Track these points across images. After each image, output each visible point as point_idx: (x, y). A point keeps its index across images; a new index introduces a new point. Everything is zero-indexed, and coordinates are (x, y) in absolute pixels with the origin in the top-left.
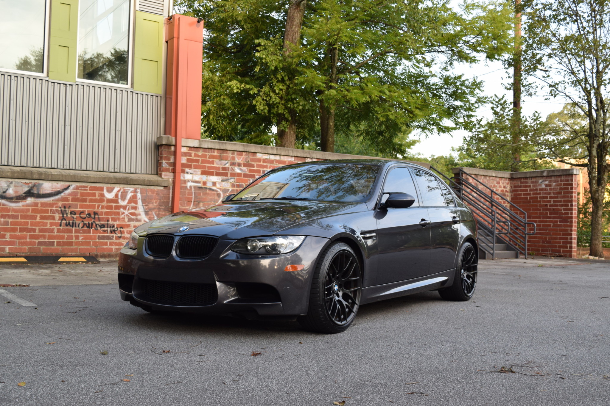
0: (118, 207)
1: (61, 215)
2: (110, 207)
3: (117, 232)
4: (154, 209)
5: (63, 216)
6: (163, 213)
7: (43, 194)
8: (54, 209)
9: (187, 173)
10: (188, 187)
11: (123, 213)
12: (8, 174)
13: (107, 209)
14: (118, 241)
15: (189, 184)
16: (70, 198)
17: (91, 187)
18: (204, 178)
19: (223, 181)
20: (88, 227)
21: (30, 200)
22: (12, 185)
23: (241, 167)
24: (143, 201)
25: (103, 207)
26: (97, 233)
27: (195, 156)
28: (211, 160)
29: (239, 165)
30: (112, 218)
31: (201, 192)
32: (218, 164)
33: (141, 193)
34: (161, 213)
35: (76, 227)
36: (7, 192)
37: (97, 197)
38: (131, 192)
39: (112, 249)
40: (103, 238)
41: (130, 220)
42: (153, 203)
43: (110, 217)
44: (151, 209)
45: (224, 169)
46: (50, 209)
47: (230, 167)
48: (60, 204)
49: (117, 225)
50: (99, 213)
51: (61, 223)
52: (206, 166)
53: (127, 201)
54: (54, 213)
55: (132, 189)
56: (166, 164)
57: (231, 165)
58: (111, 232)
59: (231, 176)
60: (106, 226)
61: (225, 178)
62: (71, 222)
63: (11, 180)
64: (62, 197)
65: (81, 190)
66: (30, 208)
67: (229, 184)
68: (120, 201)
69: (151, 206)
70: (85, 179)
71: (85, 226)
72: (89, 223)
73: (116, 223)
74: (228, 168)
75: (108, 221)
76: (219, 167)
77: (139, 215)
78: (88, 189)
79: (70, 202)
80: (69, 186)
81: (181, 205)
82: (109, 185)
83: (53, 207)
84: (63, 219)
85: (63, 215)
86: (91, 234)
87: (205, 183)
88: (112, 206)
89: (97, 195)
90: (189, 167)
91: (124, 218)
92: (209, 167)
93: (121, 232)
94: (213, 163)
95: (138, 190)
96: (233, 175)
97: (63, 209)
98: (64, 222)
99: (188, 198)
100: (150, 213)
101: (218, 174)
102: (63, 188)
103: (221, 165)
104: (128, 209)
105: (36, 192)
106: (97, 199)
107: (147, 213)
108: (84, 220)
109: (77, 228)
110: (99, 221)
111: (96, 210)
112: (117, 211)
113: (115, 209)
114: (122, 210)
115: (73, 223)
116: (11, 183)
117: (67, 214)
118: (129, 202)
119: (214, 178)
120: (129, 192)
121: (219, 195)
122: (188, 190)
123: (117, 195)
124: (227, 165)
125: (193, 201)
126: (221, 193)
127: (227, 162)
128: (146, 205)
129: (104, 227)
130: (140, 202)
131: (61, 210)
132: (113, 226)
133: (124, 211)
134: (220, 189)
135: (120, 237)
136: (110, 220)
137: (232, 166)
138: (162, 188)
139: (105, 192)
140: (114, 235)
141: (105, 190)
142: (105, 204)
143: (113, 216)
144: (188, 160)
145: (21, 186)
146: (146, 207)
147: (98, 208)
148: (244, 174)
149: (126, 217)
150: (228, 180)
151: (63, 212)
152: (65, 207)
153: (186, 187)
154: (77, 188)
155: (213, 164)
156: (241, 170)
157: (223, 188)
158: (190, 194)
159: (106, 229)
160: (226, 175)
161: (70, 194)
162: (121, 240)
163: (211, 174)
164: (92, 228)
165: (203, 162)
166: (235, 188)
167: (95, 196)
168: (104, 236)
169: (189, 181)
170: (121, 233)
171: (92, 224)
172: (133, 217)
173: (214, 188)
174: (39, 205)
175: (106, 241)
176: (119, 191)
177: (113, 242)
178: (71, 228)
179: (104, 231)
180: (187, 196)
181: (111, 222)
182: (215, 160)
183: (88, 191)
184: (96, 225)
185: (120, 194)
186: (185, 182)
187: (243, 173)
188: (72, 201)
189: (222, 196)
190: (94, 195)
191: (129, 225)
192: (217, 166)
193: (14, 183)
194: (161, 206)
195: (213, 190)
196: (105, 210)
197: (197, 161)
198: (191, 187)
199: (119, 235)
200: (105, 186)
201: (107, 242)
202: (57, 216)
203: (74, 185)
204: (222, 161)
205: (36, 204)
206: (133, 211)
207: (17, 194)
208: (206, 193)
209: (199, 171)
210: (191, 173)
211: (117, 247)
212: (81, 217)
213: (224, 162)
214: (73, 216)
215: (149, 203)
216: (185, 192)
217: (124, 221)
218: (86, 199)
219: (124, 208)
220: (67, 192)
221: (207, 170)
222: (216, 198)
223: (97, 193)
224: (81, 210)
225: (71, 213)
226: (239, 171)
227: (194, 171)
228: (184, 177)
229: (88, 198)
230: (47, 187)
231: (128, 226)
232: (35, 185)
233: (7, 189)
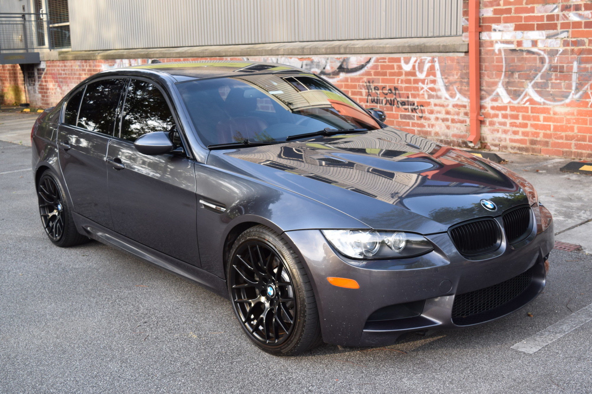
0: (416, 81)
1: (367, 91)
2: (408, 81)
3: (418, 111)
4: (455, 83)
5: (369, 92)
6: (467, 88)
7: (351, 69)
8: (361, 84)
9: (495, 30)
10: (497, 51)
11: (422, 88)
12: (323, 50)
13: (406, 83)
14: (419, 122)
15: (497, 47)
16: (372, 72)
17: (389, 59)
18: (519, 35)
19: (548, 37)
20: (391, 104)
21: (342, 75)
22: (329, 61)
23: (580, 12)
24: (443, 73)
25: (402, 82)
26: (399, 112)
27: (504, 5)
28: (529, 6)
29: (577, 8)
30: (412, 94)
31: (515, 56)
32: (540, 12)
33: (440, 62)
34: (463, 87)
35: (380, 103)
36: (326, 68)
37: (396, 70)
38: (429, 62)
39: (414, 130)
40: (405, 117)
41: (430, 97)
42: (453, 75)
43: (410, 93)
44: (452, 83)
45: (550, 18)
46: (357, 84)
47: (561, 14)
48: (365, 78)
49: (418, 102)
50: (399, 88)
51: (367, 99)
52: (521, 17)
53: (425, 73)
54: (361, 89)
55: (429, 59)
56: (466, 21)
57: (562, 10)
58: (412, 111)
59: (561, 28)
60: (407, 103)
61: (551, 32)
62: (376, 98)
63: (327, 56)
64: (366, 71)
65: (381, 62)
66: (343, 83)
67: (559, 41)
68: (418, 73)
69: (451, 78)
70: (381, 50)
71: (388, 103)
72: (391, 100)
73: (416, 100)
74: (558, 16)
75: (408, 97)
76: (542, 17)
77: (439, 90)
78: (387, 60)
79: (373, 77)
80: (370, 59)
81: (488, 76)
82: (406, 55)
83: (359, 82)
84: (369, 95)
85: (368, 90)
86: (394, 112)
87: (519, 43)
88: (410, 80)
89: (395, 67)
90: (497, 21)
91: (423, 94)
92: (527, 19)
93: (422, 111)
94: (532, 10)
95: (436, 59)
96: (565, 26)
97: (368, 84)
98: (370, 98)
99: (498, 66)
100: (451, 87)
101: (540, 27)
102: (366, 61)
103: (546, 12)
104: (427, 84)
105: (345, 67)
106: (395, 72)
107: (447, 89)
108: (386, 96)
109: (381, 105)
110: (400, 97)
111: (396, 85)
112: (416, 85)
113: (414, 83)
114: (420, 85)
115: (377, 99)
116: (328, 59)
117: (371, 89)
118: (428, 75)
119: (535, 35)
120: (427, 61)
121: (542, 60)
122: (496, 54)
123: (414, 67)
124: (556, 12)
125: (504, 70)
126: (546, 56)
127: (555, 6)
128: (446, 78)
129: (405, 105)
130: (438, 74)
131: (367, 85)
132: (414, 104)
133: (423, 86)
134: (544, 51)
135: (421, 117)
136: (410, 96)
137: (564, 12)
138: (463, 55)
139: (402, 63)
140: (416, 114)
141: (402, 61)
142: (403, 77)
143: (413, 92)
144: (495, 12)
145: (335, 62)
146: (446, 81)
147: (398, 83)
148: (585, 23)
149: (425, 93)
150: (558, 34)
151: (368, 88)
152: (369, 82)
153: (494, 50)
154: (377, 60)
155: (533, 12)
156: (580, 16)
157: (549, 49)
158: (500, 60)
159: (406, 107)
160: (554, 27)
161: (372, 68)
162: (422, 121)
163: (529, 28)
164: (394, 105)
165: (517, 11)
166: (569, 48)
167: (394, 69)
168: (405, 115)
169: (497, 42)
170: (422, 113)
171: (394, 100)
172: (433, 93)
173: (534, 50)
174: (349, 80)
175: (408, 121)
176: (415, 62)
177: (415, 123)
178: (376, 105)
179: (406, 109)
180: (495, 63)
181: (411, 99)
182: (535, 5)
183: (387, 63)
184: (398, 102)
185: (417, 64)
186: (492, 43)
187: (583, 21)
188: (375, 75)
189: (547, 60)
190: (392, 67)
191: (429, 102)
192: (540, 15)
193: (329, 59)
194: (463, 78)
195: (533, 53)
196: (404, 85)
197: (509, 11)
198: (500, 50)
199: (420, 115)
200: (402, 56)
201: (409, 123)
202: (364, 91)
203: (374, 57)
204: (548, 6)
205: (346, 80)
206: (432, 85)
207: (333, 70)
208: (523, 58)
209: (511, 26)
210: (499, 31)
211: (419, 129)
212: (383, 93)
213: (551, 7)
214: (377, 91)
215: (449, 75)
216: (493, 58)
217: (424, 98)
218: (386, 72)
219: (423, 81)
220: (369, 65)
221: (523, 23)
222: (538, 63)
223: (395, 64)
224: (383, 84)
225: (375, 88)
226: (576, 19)
227: (505, 27)
228: (490, 37)
229: (388, 71)
230: (354, 61)
231: (429, 104)
232: (344, 60)
233: (326, 66)
